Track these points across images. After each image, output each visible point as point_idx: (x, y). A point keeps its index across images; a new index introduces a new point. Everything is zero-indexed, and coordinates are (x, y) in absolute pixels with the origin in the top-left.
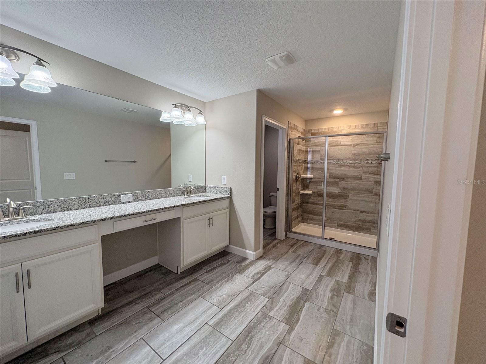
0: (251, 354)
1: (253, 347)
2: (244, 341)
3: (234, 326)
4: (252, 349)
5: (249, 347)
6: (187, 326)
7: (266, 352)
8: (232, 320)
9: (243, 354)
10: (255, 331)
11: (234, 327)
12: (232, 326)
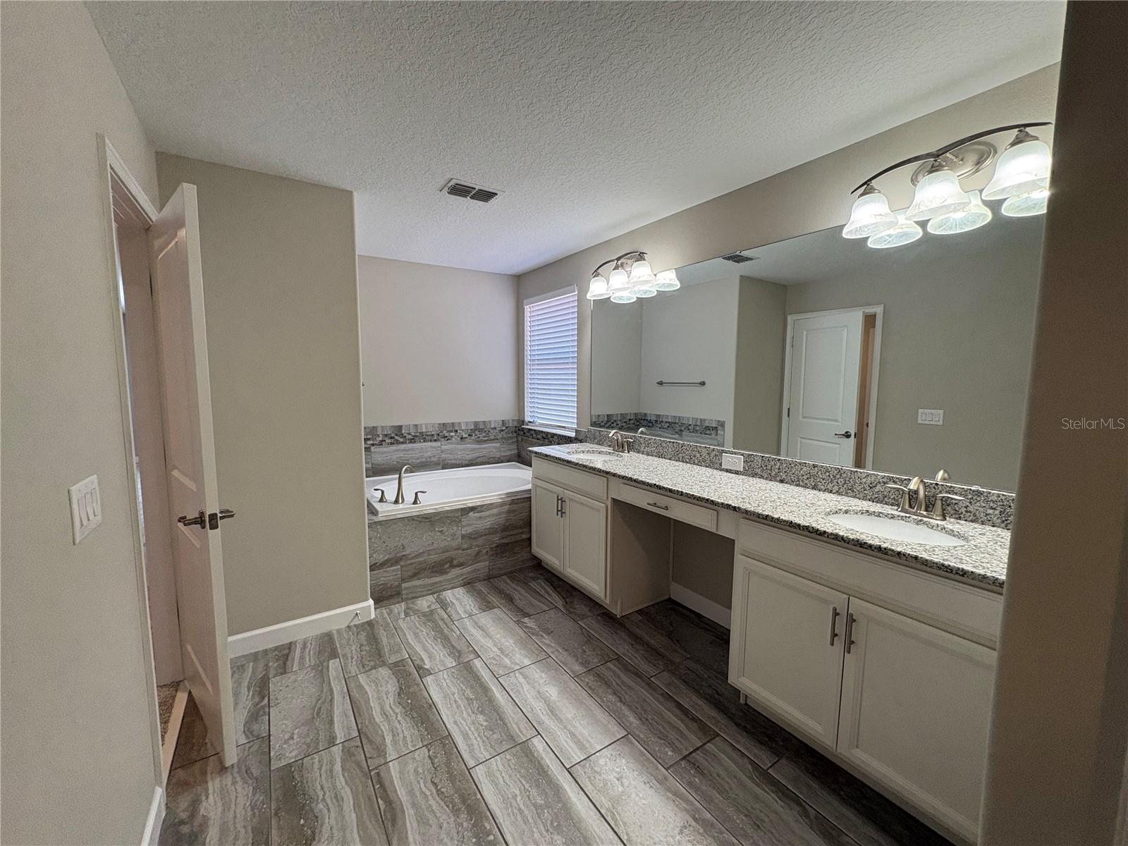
0: (423, 792)
1: (432, 802)
2: (457, 790)
3: (504, 782)
4: (430, 798)
5: (438, 795)
6: (548, 705)
7: (404, 823)
8: (524, 782)
9: (433, 777)
10: (465, 824)
11: (502, 782)
12: (506, 777)
